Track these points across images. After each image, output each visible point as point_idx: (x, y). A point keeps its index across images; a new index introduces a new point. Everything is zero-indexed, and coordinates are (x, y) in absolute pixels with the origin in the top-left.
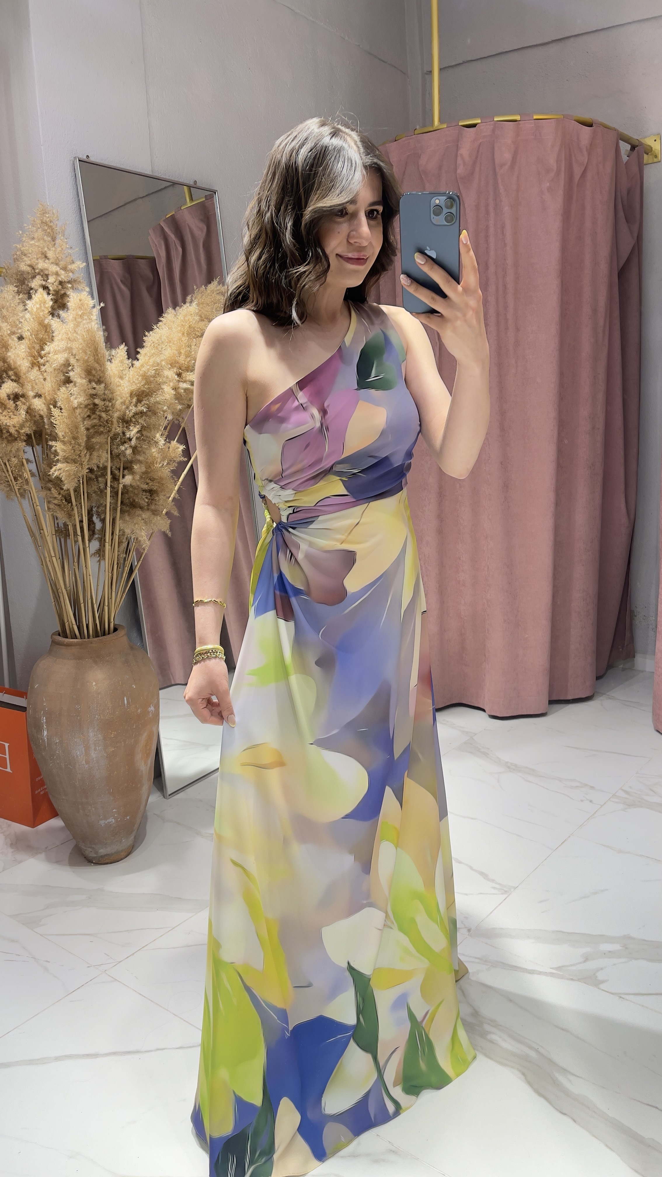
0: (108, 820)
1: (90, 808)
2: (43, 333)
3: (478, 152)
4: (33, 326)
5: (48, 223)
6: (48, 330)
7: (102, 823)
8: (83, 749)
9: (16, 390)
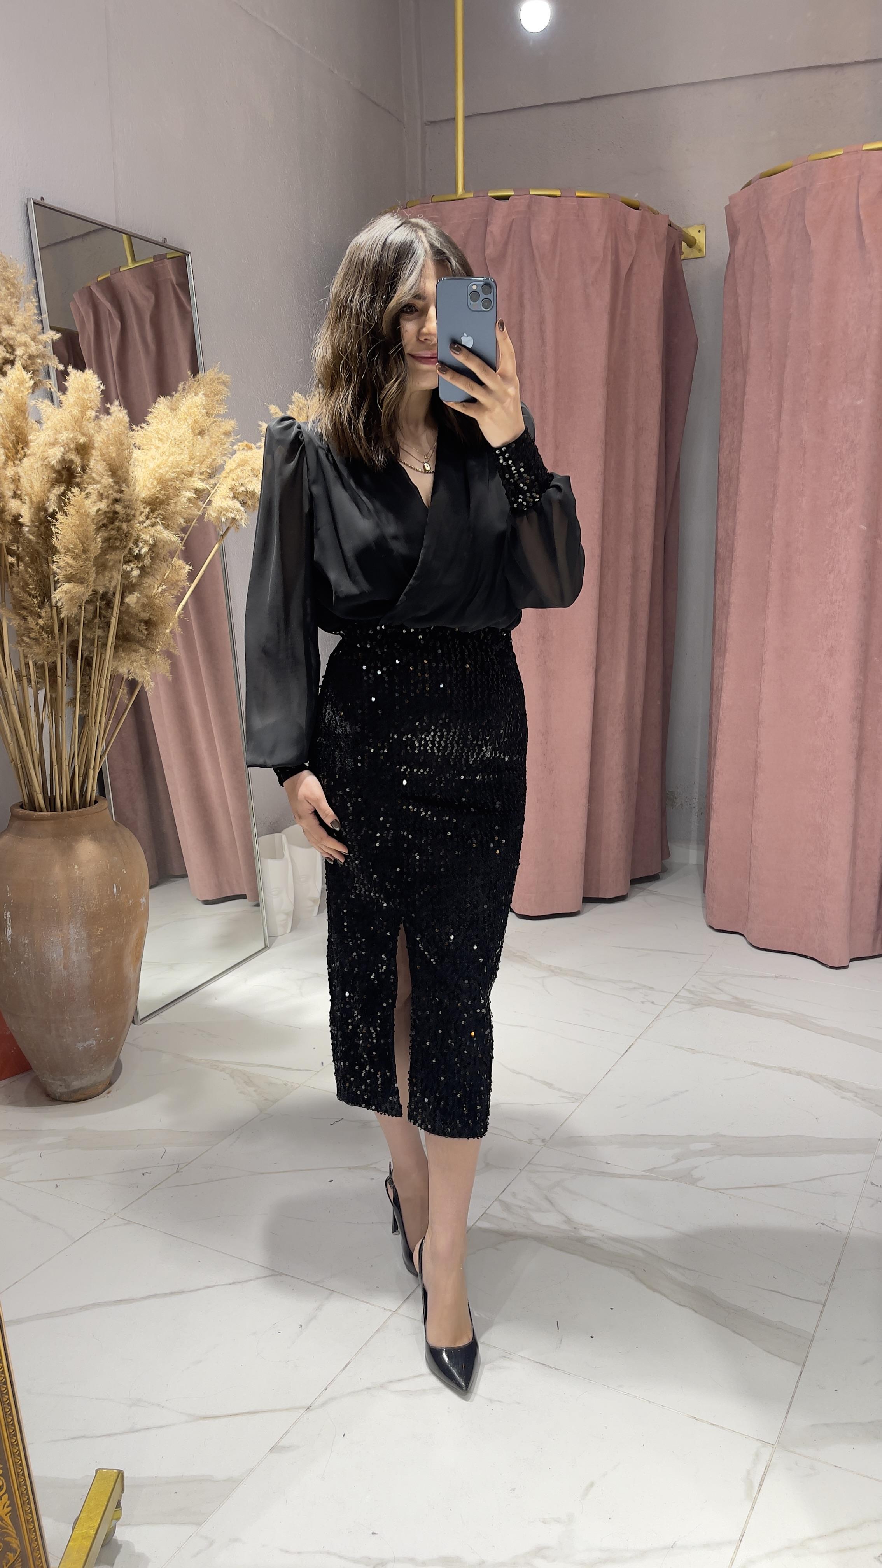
0: (88, 1043)
1: (65, 1026)
2: (21, 420)
3: (510, 230)
4: (8, 409)
5: (12, 280)
6: (27, 416)
7: (80, 1046)
8: (62, 950)
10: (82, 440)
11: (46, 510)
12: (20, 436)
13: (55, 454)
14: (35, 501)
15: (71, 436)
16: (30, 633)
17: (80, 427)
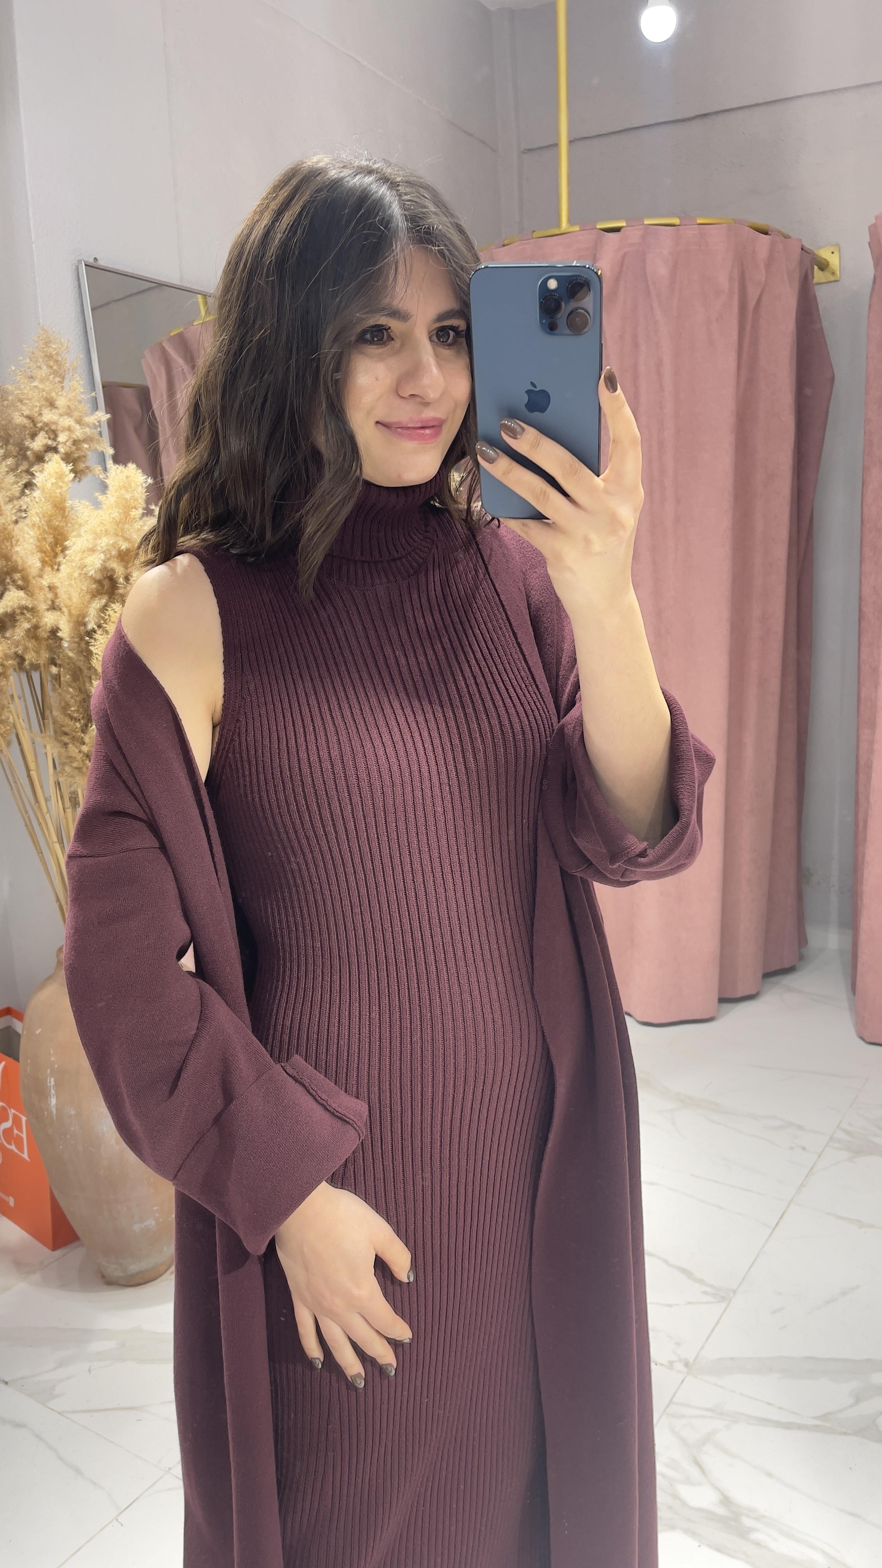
0: (145, 1223)
1: (119, 1207)
2: (59, 519)
3: (623, 263)
4: (45, 508)
5: (54, 357)
6: (66, 514)
7: (137, 1227)
9: (23, 602)
10: (124, 546)
11: (85, 624)
12: (59, 537)
13: (95, 562)
14: (75, 613)
15: (111, 542)
16: (71, 762)
17: (122, 530)
